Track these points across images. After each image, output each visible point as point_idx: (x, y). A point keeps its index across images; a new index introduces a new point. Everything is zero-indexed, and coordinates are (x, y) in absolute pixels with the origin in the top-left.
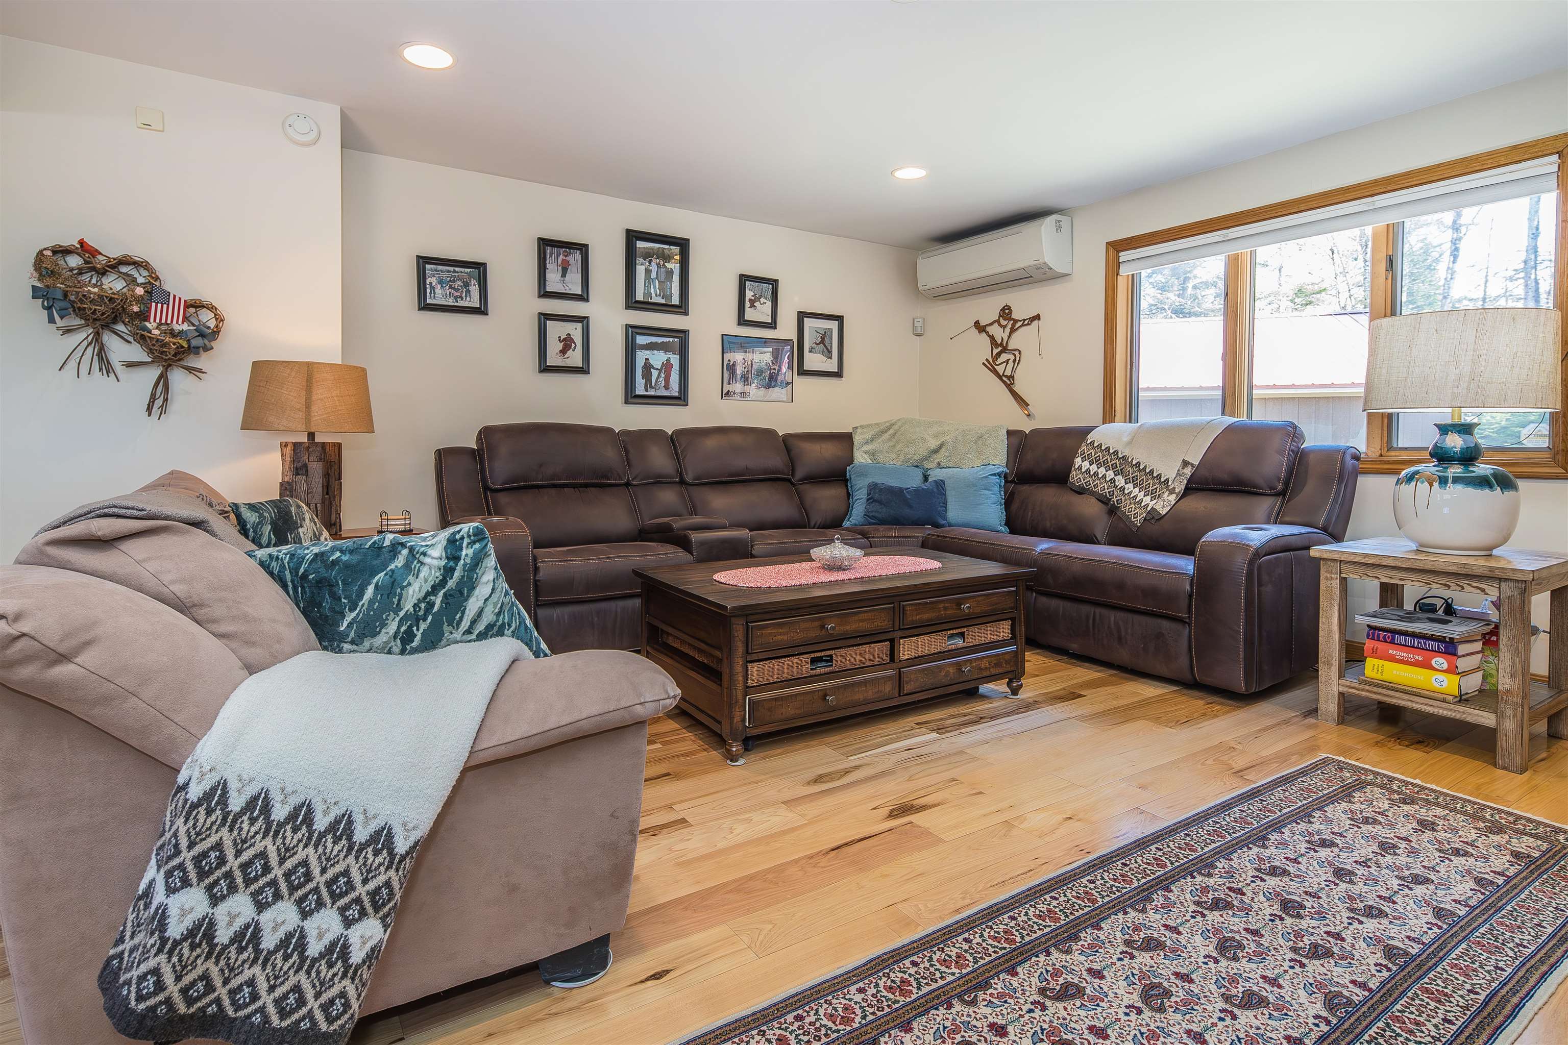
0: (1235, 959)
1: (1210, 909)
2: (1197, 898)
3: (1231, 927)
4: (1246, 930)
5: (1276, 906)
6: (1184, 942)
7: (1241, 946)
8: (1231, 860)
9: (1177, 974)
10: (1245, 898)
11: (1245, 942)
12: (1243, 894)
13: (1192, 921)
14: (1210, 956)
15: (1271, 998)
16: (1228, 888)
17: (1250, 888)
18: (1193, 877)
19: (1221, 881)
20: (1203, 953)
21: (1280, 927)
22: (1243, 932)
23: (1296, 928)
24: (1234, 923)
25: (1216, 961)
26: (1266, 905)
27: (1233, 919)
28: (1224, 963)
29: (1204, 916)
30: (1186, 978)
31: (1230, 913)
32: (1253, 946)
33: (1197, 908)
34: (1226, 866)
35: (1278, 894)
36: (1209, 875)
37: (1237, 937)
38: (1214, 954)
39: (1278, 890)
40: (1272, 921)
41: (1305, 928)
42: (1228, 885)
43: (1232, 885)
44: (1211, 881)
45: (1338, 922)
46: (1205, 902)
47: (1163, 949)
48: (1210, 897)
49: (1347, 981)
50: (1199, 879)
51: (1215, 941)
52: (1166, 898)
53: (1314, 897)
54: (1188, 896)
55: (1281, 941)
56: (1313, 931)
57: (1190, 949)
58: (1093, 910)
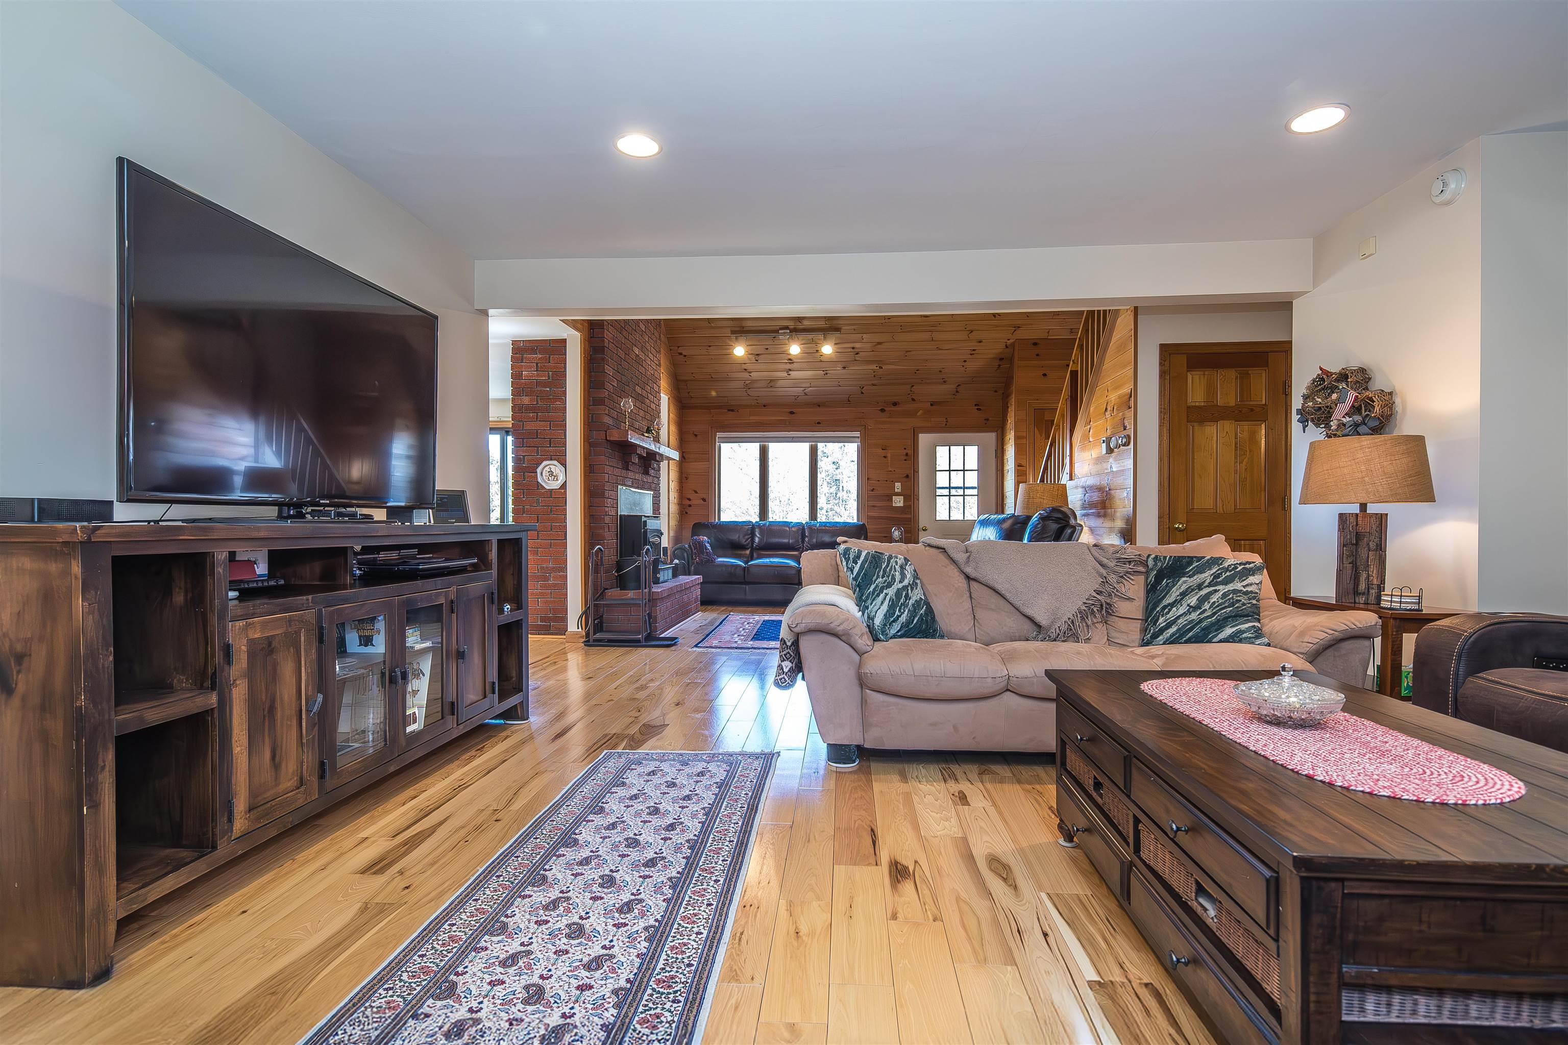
0: (602, 877)
1: (630, 901)
2: (644, 904)
3: (612, 895)
4: (602, 898)
5: (587, 926)
6: (634, 873)
7: (601, 886)
8: (638, 956)
9: (628, 856)
10: (612, 922)
11: (600, 889)
12: (614, 925)
13: (638, 888)
14: (616, 872)
15: (576, 867)
16: (627, 924)
17: (612, 934)
18: (656, 920)
19: (635, 928)
20: (621, 872)
21: (581, 910)
22: (603, 895)
23: (570, 915)
24: (612, 899)
25: (611, 871)
26: (595, 924)
27: (614, 902)
28: (607, 872)
29: (633, 894)
30: (623, 856)
31: (617, 905)
32: (594, 889)
33: (639, 897)
34: (638, 946)
35: (589, 939)
36: (646, 929)
37: (606, 890)
38: (614, 874)
39: (590, 943)
40: (587, 913)
41: (564, 918)
42: (629, 927)
43: (625, 929)
44: (642, 924)
45: (540, 935)
46: (637, 904)
47: (643, 864)
48: (636, 911)
49: (534, 895)
50: (652, 922)
51: (618, 882)
52: (662, 894)
53: (560, 951)
54: (651, 903)
55: (578, 901)
56: (557, 919)
57: (629, 871)
58: (697, 864)
